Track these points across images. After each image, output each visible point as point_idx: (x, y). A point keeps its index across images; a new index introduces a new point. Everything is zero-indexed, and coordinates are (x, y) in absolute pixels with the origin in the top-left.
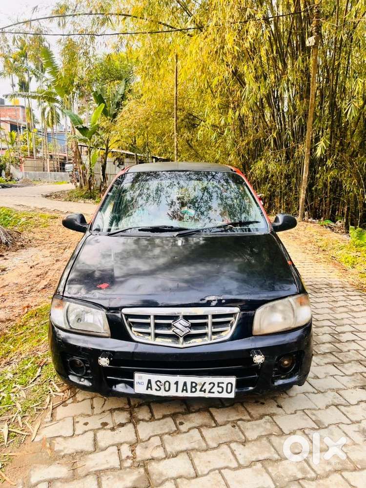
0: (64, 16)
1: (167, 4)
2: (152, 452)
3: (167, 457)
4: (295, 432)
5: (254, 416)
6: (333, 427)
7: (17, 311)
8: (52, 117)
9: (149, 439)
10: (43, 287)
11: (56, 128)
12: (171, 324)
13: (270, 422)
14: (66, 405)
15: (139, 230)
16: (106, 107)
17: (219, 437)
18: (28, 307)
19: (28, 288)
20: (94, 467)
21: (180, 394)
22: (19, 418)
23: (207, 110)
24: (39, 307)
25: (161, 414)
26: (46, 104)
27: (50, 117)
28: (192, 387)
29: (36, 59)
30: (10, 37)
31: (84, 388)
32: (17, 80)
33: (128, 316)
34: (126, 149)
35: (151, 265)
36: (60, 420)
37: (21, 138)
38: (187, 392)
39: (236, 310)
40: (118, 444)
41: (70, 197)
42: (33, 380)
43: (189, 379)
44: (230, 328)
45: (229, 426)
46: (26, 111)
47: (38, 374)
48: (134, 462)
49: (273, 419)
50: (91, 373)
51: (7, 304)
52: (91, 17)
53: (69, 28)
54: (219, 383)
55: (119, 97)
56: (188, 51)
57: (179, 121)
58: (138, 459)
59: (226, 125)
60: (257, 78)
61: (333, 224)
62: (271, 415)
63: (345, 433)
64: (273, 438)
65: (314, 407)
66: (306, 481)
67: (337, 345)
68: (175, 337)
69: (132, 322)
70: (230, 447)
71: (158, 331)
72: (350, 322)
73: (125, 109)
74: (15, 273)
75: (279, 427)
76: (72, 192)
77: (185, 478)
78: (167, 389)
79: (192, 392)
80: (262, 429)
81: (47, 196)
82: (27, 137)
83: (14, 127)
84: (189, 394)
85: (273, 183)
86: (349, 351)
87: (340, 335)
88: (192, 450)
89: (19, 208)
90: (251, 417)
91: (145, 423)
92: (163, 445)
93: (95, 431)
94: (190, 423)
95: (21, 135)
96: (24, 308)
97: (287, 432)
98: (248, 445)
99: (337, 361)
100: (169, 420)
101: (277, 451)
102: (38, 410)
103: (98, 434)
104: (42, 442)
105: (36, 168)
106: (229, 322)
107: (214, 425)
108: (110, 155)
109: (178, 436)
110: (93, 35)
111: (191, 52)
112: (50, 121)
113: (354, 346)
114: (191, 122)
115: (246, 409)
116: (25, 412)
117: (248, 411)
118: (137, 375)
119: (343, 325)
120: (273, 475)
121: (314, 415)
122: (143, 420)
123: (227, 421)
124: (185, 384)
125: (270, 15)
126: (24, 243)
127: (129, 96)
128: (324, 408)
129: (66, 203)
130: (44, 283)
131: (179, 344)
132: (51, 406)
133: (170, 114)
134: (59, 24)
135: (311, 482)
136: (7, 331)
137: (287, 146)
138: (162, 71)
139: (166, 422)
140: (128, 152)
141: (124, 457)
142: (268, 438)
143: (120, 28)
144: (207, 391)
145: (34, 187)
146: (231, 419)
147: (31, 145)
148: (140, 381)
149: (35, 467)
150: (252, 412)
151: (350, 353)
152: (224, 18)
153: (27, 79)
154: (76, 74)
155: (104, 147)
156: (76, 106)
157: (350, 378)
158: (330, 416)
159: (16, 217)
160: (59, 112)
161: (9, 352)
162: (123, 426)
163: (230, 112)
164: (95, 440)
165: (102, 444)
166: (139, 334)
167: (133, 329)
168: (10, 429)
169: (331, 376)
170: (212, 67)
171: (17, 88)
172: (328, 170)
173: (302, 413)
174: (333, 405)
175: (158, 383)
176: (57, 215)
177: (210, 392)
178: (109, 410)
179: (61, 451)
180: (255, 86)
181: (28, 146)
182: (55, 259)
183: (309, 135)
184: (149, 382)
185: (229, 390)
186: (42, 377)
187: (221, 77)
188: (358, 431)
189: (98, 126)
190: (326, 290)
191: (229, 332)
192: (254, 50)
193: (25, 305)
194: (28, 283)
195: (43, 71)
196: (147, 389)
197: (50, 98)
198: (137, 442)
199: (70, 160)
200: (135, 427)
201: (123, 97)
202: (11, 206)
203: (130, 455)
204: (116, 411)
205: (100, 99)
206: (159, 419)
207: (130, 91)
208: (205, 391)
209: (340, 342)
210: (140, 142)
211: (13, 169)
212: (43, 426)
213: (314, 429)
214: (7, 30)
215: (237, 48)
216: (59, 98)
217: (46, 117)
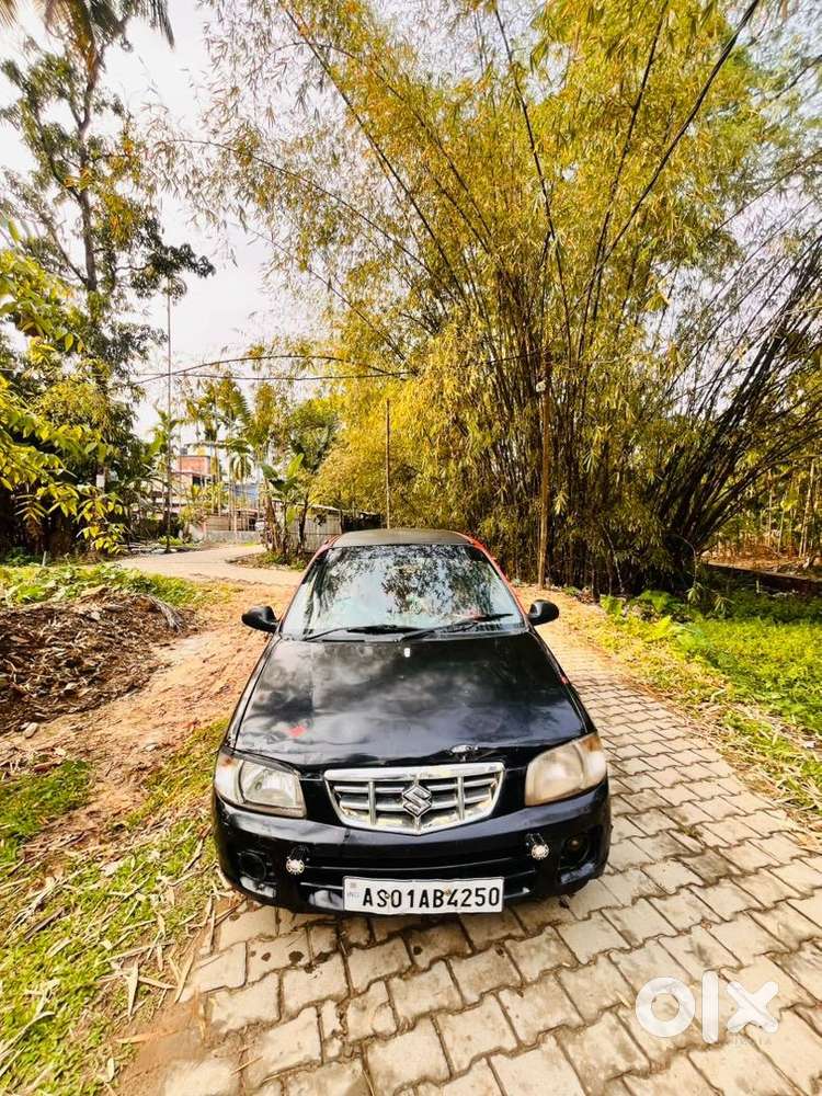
0: (259, 359)
1: (377, 347)
2: (373, 1019)
3: (400, 1030)
4: (597, 958)
5: (529, 928)
6: (651, 943)
7: (179, 730)
8: (243, 468)
9: (368, 988)
10: (218, 690)
11: (247, 481)
12: (400, 794)
13: (555, 940)
14: (237, 917)
15: (349, 631)
16: (305, 457)
17: (481, 978)
18: (195, 723)
19: (198, 693)
20: (275, 1062)
21: (417, 910)
22: (159, 951)
23: (424, 460)
24: (210, 724)
25: (384, 931)
26: (236, 453)
27: (240, 469)
28: (435, 898)
29: (226, 405)
30: (193, 381)
31: (264, 900)
32: (202, 428)
33: (333, 783)
34: (329, 505)
35: (362, 676)
36: (224, 950)
37: (204, 492)
38: (427, 906)
39: (499, 766)
40: (317, 1001)
41: (261, 562)
42: (189, 864)
43: (431, 886)
44: (490, 795)
45: (492, 952)
46: (212, 461)
47: (196, 854)
48: (344, 1043)
49: (557, 932)
50: (274, 877)
51: (168, 718)
52: (291, 359)
53: (265, 371)
54: (477, 890)
55: (321, 446)
56: (401, 396)
57: (391, 473)
58: (352, 1037)
59: (447, 478)
60: (480, 425)
61: (579, 592)
62: (555, 924)
63: (674, 958)
64: (564, 975)
65: (615, 902)
66: (635, 1078)
67: (624, 781)
68: (406, 816)
69: (340, 793)
70: (499, 1000)
71: (382, 807)
72: (632, 741)
73: (329, 459)
74: (183, 670)
75: (571, 952)
76: (263, 556)
77: (432, 1082)
78: (396, 903)
79: (435, 906)
80: (544, 956)
81: (231, 562)
82: (211, 491)
83: (197, 480)
84: (431, 910)
85: (505, 544)
86: (642, 791)
87: (625, 762)
88: (440, 1010)
89: (195, 579)
90: (525, 929)
91: (361, 952)
92: (390, 1003)
93: (281, 972)
94: (432, 949)
95: (205, 489)
96: (189, 726)
97: (584, 961)
98: (528, 993)
99: (630, 809)
100: (398, 943)
101: (575, 1005)
102: (193, 930)
103: (285, 980)
104: (192, 1003)
105: (221, 527)
106: (489, 785)
107: (469, 951)
108: (309, 511)
109: (415, 979)
110: (290, 380)
111: (405, 397)
112: (240, 473)
113: (645, 782)
114: (406, 474)
115: (515, 914)
116: (169, 936)
117: (518, 918)
118: (348, 881)
119: (624, 746)
120: (578, 1064)
121: (618, 919)
122: (357, 945)
123: (489, 941)
124: (425, 894)
125: (492, 359)
126: (197, 626)
127: (334, 445)
128: (629, 903)
129: (254, 570)
130: (220, 684)
131: (413, 827)
132: (212, 921)
133: (381, 465)
134: (254, 368)
135: (643, 1081)
136: (162, 764)
137: (519, 501)
138: (371, 418)
139: (394, 948)
140: (331, 508)
141: (327, 1033)
142: (556, 974)
143: (323, 372)
144: (459, 903)
145: (217, 551)
146: (495, 937)
147: (216, 500)
148: (353, 890)
149: (174, 1069)
150: (526, 920)
151: (644, 794)
152: (442, 362)
153: (214, 427)
154: (270, 423)
155: (303, 503)
156: (270, 455)
157: (655, 840)
158: (642, 921)
159: (191, 591)
160: (250, 462)
161: (160, 804)
162: (325, 960)
163: (452, 463)
164: (280, 994)
165: (291, 1004)
166: (352, 812)
167: (342, 803)
168: (142, 979)
169: (627, 838)
170: (431, 414)
171: (203, 436)
172: (570, 528)
173: (600, 917)
174: (641, 897)
175: (382, 894)
176: (242, 587)
177: (463, 905)
178: (303, 926)
179: (223, 1023)
180: (479, 436)
181: (211, 502)
182: (237, 648)
183: (545, 488)
184: (368, 892)
185: (494, 901)
186: (204, 860)
187: (440, 425)
188: (691, 952)
189: (295, 480)
190: (591, 689)
191: (488, 804)
192: (476, 395)
193: (191, 721)
194: (199, 684)
195: (233, 418)
196: (364, 904)
197: (239, 447)
198: (349, 997)
199: (262, 516)
200: (345, 962)
201: (326, 446)
202: (186, 576)
203: (339, 1028)
204: (315, 928)
205: (298, 449)
206: (382, 943)
207: (334, 439)
208: (455, 904)
209: (626, 775)
210: (345, 495)
211: (192, 529)
212: (197, 965)
213: (622, 950)
214: (190, 372)
215: (457, 394)
216: (250, 447)
217: (235, 467)
